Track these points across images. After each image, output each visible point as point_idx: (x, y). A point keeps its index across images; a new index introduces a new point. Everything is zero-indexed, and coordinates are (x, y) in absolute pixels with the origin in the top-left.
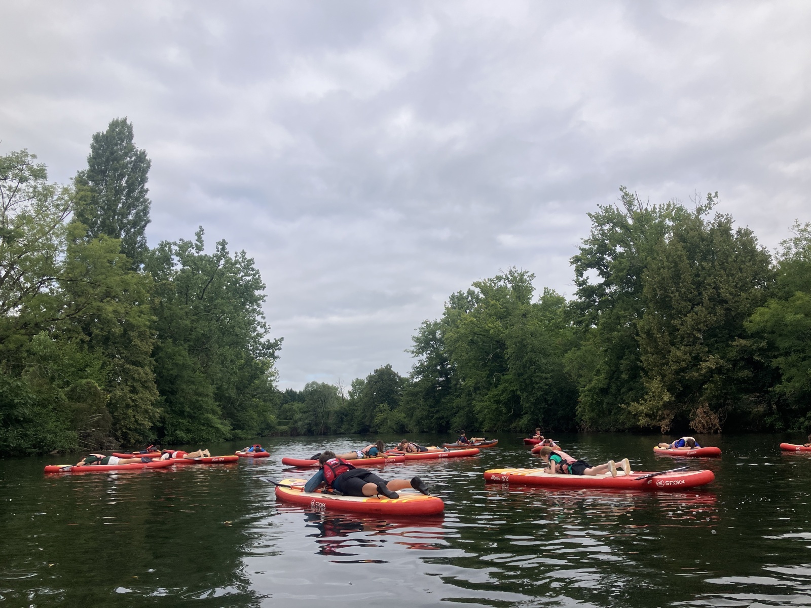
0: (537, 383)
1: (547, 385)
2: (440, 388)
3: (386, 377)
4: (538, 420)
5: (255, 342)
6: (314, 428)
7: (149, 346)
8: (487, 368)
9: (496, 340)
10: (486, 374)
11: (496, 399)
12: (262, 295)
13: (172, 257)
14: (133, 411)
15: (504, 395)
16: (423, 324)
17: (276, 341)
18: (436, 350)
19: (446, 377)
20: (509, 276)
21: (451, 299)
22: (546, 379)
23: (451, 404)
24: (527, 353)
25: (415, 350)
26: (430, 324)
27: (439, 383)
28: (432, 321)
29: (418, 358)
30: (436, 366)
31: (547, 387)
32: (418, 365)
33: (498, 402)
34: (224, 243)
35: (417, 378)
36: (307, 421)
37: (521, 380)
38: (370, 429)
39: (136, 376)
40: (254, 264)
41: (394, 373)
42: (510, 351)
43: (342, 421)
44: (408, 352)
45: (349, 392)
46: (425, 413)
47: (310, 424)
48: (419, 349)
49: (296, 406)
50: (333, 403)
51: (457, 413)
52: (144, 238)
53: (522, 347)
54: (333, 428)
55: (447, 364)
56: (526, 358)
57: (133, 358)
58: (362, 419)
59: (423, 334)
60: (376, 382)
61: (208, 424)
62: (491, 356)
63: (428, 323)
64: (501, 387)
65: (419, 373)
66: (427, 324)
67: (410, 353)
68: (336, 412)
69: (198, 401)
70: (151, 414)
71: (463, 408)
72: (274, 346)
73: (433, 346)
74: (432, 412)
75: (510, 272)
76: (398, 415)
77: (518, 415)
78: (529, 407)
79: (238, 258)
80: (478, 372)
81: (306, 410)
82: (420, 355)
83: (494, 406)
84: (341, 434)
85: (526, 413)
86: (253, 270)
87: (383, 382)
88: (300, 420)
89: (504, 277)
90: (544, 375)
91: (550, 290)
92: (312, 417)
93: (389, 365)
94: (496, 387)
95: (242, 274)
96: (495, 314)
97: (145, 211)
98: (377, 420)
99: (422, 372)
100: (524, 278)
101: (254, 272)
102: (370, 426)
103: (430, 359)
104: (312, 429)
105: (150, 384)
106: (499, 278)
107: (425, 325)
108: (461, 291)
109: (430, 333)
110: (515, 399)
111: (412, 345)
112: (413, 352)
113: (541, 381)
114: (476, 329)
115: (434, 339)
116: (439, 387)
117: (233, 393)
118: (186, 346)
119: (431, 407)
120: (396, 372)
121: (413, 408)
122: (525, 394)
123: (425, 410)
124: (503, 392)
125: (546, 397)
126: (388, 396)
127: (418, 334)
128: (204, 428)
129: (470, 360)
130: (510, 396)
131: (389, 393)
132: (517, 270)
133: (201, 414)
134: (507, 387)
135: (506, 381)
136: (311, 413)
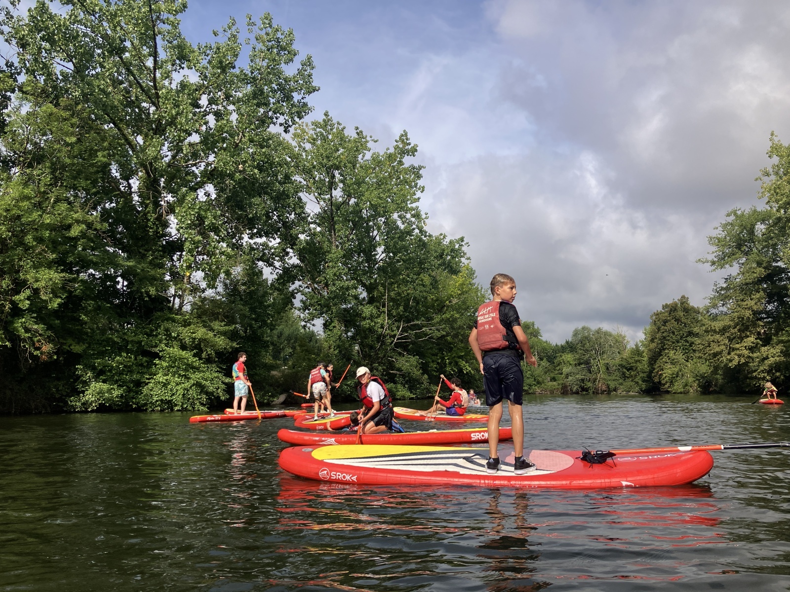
3: (680, 313)
6: (589, 384)
16: (728, 215)
26: (743, 215)
29: (722, 272)
36: (577, 376)
38: (661, 388)
41: (693, 307)
47: (583, 380)
49: (568, 357)
54: (612, 385)
58: (649, 373)
60: (665, 322)
68: (616, 365)
81: (577, 361)
87: (676, 320)
88: (571, 374)
92: (585, 371)
93: (683, 297)
98: (666, 375)
102: (660, 383)
104: (585, 387)
107: (732, 218)
109: (743, 227)
111: (712, 252)
120: (696, 307)
127: (720, 233)
136: (583, 366)
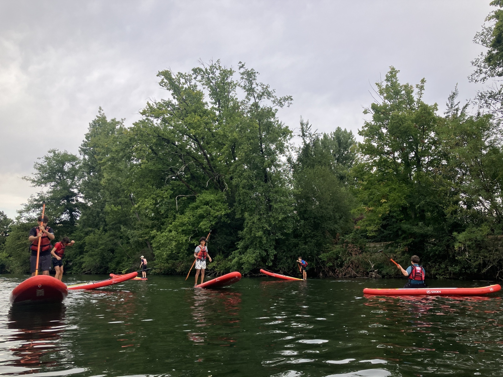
18: (61, 183)
25: (36, 180)
30: (60, 200)
32: (37, 198)
33: (188, 232)
35: (34, 211)
44: (28, 180)
48: (41, 179)
55: (73, 200)
59: (49, 163)
63: (57, 152)
65: (38, 206)
66: (54, 153)
67: (30, 182)
73: (59, 178)
82: (43, 185)
83: (184, 238)
112: (34, 181)
115: (61, 171)
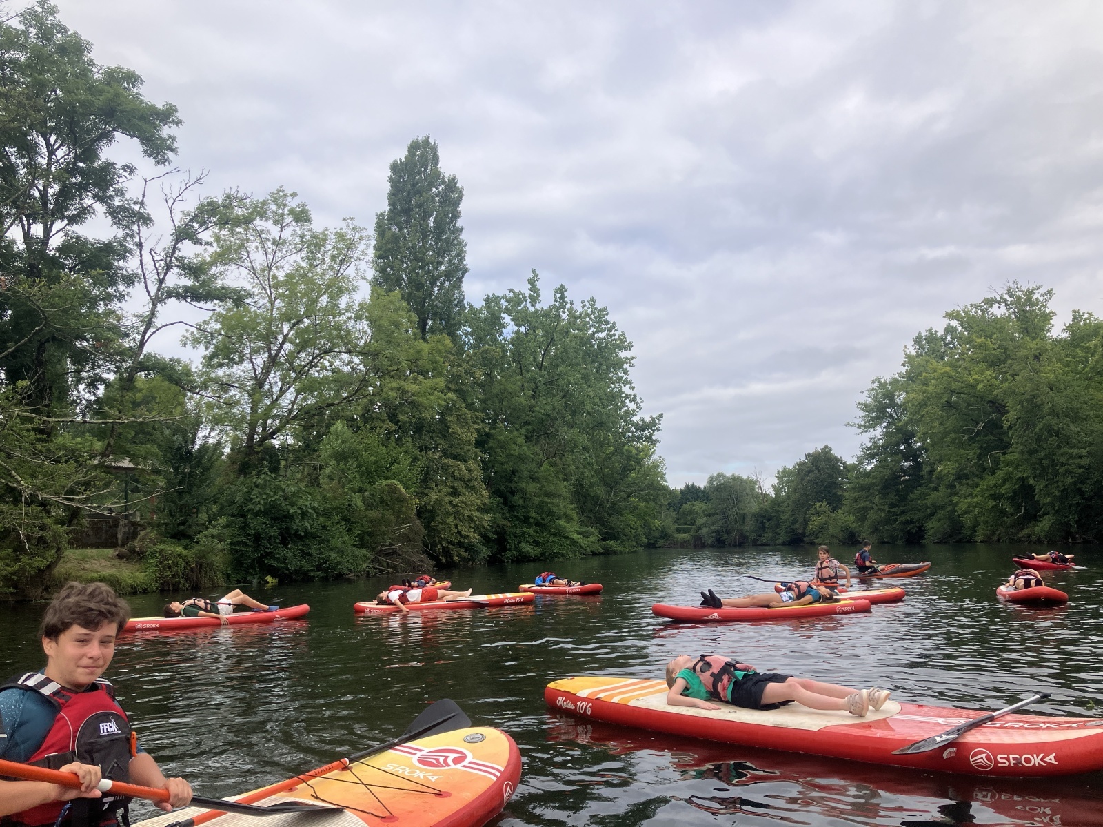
0: (1062, 464)
1: (1081, 467)
2: (907, 478)
3: (823, 464)
4: (1068, 524)
5: (625, 421)
6: (725, 536)
7: (472, 433)
8: (976, 445)
9: (988, 399)
10: (975, 454)
11: (992, 492)
12: (629, 357)
13: (503, 315)
14: (455, 518)
15: (1006, 486)
16: (873, 383)
17: (653, 419)
18: (896, 421)
19: (915, 460)
20: (1007, 297)
21: (916, 342)
22: (1080, 457)
23: (924, 502)
24: (1042, 418)
25: (863, 423)
26: (885, 382)
27: (905, 472)
28: (887, 377)
29: (867, 435)
30: (898, 445)
31: (1082, 470)
32: (869, 445)
33: (997, 497)
34: (561, 290)
35: (868, 464)
36: (713, 528)
37: (1034, 460)
38: (805, 539)
39: (456, 473)
40: (607, 314)
41: (836, 458)
42: (1011, 416)
43: (763, 527)
44: (852, 426)
45: (773, 486)
46: (883, 515)
47: (718, 531)
48: (869, 421)
49: (699, 506)
50: (750, 502)
51: (933, 514)
52: (461, 293)
53: (1033, 408)
54: (752, 536)
55: (916, 442)
56: (1041, 425)
57: (454, 451)
58: (793, 524)
59: (875, 398)
60: (810, 472)
61: (560, 533)
62: (981, 426)
63: (882, 380)
64: (1000, 474)
65: (871, 456)
66: (879, 382)
67: (855, 428)
68: (754, 515)
69: (547, 503)
70: (478, 523)
71: (943, 507)
72: (652, 425)
73: (891, 415)
74: (895, 514)
75: (1008, 290)
76: (845, 518)
77: (1032, 516)
78: (1052, 504)
79: (585, 308)
80: (961, 452)
81: (713, 511)
82: (872, 430)
83: (991, 503)
84: (762, 545)
85: (1045, 514)
86: (607, 323)
87: (819, 471)
88: (705, 525)
89: (999, 299)
90: (1074, 451)
91: (1084, 313)
92: (722, 522)
93: (826, 447)
94: (993, 473)
95: (593, 329)
96: (985, 359)
97: (461, 256)
98: (811, 527)
99: (876, 454)
100: (1035, 297)
101: (609, 326)
102: (803, 534)
103: (887, 435)
104: (722, 538)
105: (476, 484)
106: (990, 302)
107: (877, 384)
108: (931, 329)
109: (885, 396)
110: (1025, 491)
111: (859, 416)
112: (860, 426)
113: (1071, 461)
114: (954, 385)
115: (893, 404)
116: (904, 476)
117: (600, 491)
118: (523, 431)
119: (892, 505)
120: (839, 457)
121: (864, 508)
122: (1042, 484)
123: (882, 510)
124: (1005, 481)
125: (1079, 486)
126: (829, 492)
127: (865, 398)
128: (555, 539)
129: (947, 433)
130: (1016, 487)
131: (829, 487)
132: (1021, 287)
133: (551, 521)
134: (1011, 473)
135: (1009, 464)
136: (718, 516)
